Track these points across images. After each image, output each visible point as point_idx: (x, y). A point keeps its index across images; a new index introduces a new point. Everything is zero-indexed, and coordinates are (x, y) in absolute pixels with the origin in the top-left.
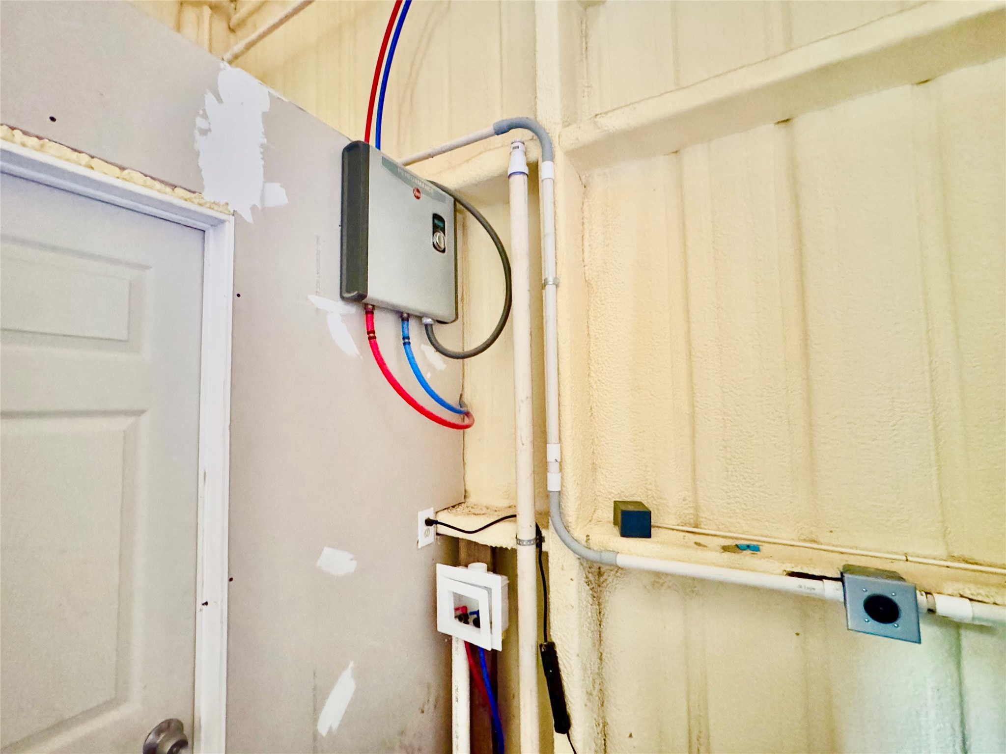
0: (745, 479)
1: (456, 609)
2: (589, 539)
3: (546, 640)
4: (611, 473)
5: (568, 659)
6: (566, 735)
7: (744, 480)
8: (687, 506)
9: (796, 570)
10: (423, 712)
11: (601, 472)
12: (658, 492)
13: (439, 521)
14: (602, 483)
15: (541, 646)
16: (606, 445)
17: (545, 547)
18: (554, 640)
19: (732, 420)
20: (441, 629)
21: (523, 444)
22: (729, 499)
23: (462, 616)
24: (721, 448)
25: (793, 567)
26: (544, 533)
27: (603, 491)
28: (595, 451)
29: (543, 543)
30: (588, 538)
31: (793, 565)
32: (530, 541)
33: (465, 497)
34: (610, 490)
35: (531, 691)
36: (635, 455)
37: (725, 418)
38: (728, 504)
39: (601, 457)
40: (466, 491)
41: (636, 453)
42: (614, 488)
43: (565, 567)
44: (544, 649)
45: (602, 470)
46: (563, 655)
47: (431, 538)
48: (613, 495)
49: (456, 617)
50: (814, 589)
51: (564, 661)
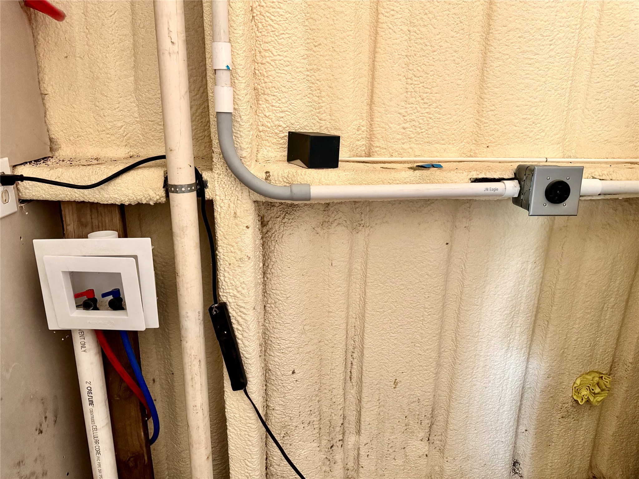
0: (423, 99)
1: (77, 296)
2: (269, 176)
3: (216, 302)
4: (279, 100)
5: (243, 315)
6: (242, 391)
7: (422, 101)
8: (360, 136)
9: (481, 176)
10: (41, 432)
11: (265, 99)
12: (332, 122)
13: (25, 175)
14: (267, 114)
15: (211, 309)
16: (273, 63)
17: (208, 194)
18: (224, 299)
19: (418, 32)
20: (52, 326)
21: (173, 43)
22: (405, 123)
23: (90, 302)
24: (404, 66)
25: (478, 174)
26: (206, 175)
27: (269, 125)
28: (257, 72)
29: (206, 190)
30: (268, 174)
31: (478, 173)
32: (190, 186)
33: (51, 150)
34: (277, 123)
35: (200, 361)
36: (308, 75)
37: (411, 29)
38: (404, 128)
39: (266, 79)
40: (51, 140)
41: (308, 73)
42: (282, 119)
43: (238, 214)
44: (215, 311)
45: (266, 96)
46: (236, 313)
47: (12, 206)
48: (280, 128)
49: (78, 306)
50: (497, 189)
51: (239, 319)
